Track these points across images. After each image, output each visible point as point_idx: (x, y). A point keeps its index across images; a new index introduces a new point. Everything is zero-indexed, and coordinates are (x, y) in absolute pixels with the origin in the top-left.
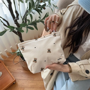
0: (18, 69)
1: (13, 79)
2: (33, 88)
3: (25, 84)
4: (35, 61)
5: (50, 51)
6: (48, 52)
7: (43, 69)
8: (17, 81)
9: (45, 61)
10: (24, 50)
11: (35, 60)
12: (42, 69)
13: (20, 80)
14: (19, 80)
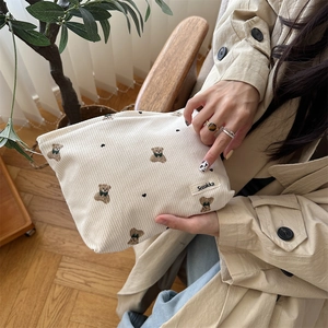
0: (52, 185)
1: (26, 221)
2: (95, 263)
3: (67, 244)
4: (103, 194)
5: (161, 155)
6: (153, 161)
7: (137, 237)
8: (40, 228)
9: (144, 195)
10: (58, 159)
11: (101, 193)
12: (135, 236)
13: (54, 226)
14: (49, 227)
